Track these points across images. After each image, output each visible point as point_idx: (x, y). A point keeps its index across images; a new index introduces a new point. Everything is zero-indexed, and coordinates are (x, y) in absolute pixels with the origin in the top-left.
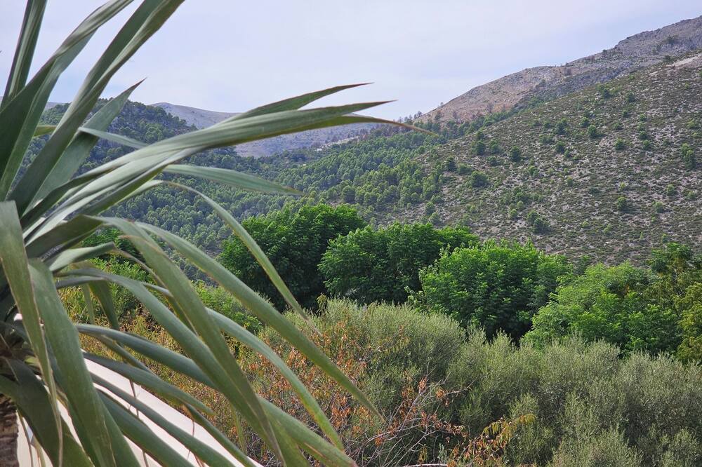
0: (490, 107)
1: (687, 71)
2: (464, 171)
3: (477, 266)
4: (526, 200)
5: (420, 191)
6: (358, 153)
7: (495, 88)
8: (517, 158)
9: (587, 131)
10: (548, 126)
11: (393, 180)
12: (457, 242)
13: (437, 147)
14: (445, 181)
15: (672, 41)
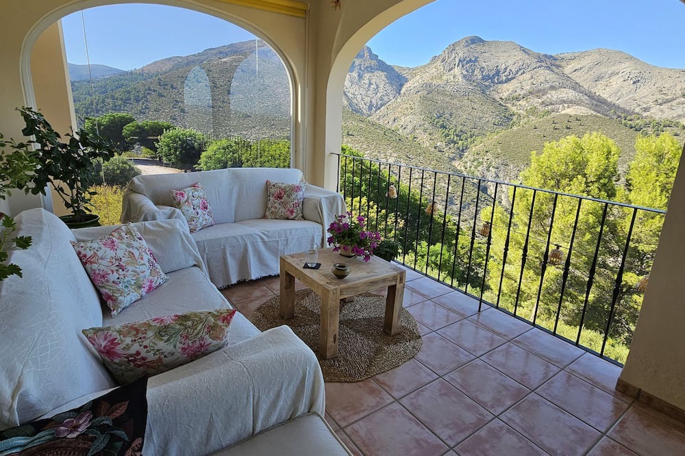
0: (161, 69)
1: (226, 62)
2: (154, 91)
3: (177, 136)
4: (177, 101)
5: (138, 96)
6: (114, 82)
7: (163, 62)
8: (172, 87)
9: (195, 79)
10: (182, 77)
11: (129, 92)
12: (168, 128)
13: (143, 82)
14: (148, 94)
15: (221, 53)
